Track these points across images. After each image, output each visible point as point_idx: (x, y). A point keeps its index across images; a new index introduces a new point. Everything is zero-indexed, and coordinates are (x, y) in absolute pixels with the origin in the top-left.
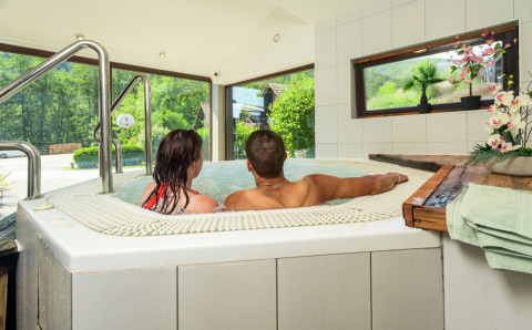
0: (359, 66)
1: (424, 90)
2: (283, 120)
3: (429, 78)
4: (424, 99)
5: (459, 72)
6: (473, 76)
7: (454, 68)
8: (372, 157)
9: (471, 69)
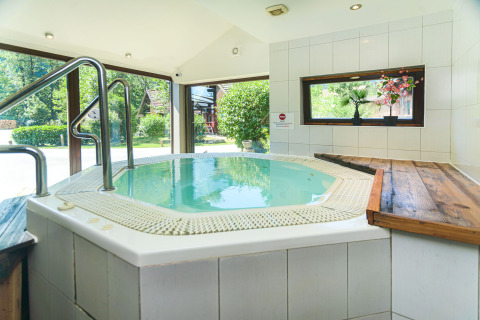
0: (307, 83)
1: (357, 108)
2: (230, 113)
3: (361, 98)
4: (357, 114)
5: (383, 97)
6: (393, 102)
7: (380, 94)
8: (316, 156)
9: (392, 96)
